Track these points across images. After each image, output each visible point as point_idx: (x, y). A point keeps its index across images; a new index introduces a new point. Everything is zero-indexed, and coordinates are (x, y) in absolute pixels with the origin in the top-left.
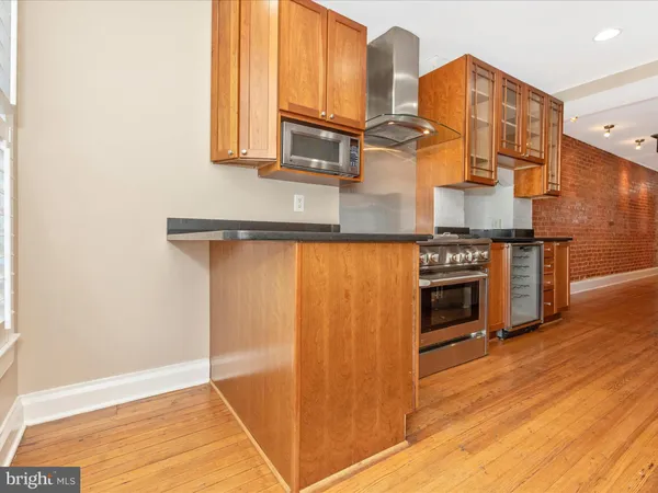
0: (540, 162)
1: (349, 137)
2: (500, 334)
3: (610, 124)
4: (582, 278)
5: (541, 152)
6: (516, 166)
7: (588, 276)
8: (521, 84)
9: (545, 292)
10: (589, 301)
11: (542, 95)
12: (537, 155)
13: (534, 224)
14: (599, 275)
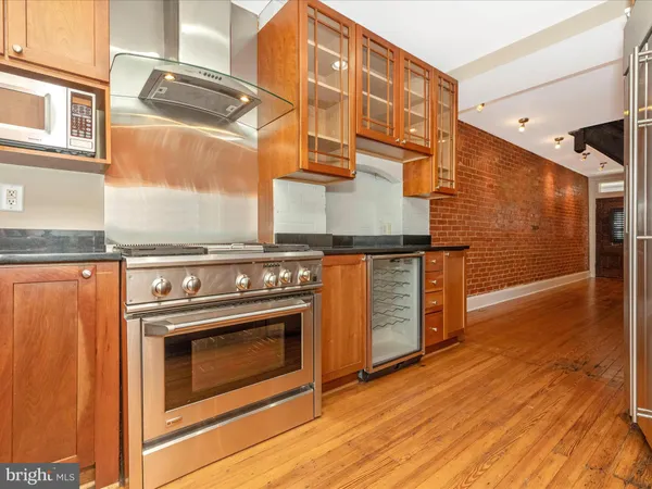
0: (427, 153)
1: (71, 90)
2: (360, 375)
3: (523, 117)
4: (502, 287)
5: (426, 140)
6: (405, 158)
7: (509, 285)
8: (393, 49)
9: (428, 315)
10: (502, 316)
11: (426, 68)
12: (422, 143)
13: (431, 228)
14: (521, 282)
